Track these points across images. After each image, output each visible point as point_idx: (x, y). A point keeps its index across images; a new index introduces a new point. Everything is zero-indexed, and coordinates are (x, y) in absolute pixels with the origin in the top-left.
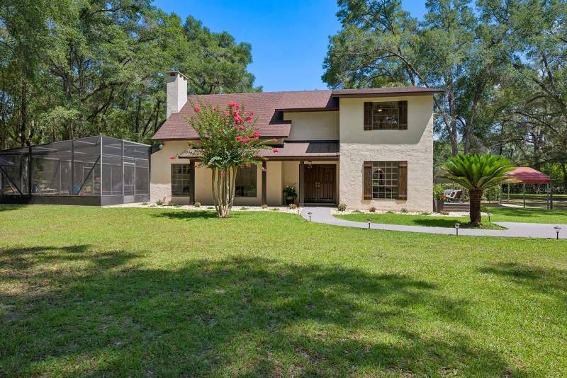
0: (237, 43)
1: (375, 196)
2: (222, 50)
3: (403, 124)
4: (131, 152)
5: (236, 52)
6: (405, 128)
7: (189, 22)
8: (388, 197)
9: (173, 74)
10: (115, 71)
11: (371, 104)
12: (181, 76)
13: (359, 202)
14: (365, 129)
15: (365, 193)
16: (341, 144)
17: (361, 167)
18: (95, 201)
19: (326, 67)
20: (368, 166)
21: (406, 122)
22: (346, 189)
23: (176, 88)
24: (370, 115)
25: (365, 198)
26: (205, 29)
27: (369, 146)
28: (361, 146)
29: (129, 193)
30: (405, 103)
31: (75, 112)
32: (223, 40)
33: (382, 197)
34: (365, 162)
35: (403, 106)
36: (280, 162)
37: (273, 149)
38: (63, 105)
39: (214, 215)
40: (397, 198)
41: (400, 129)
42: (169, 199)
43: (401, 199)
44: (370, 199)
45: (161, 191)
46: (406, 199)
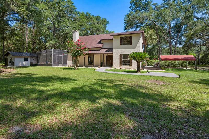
0: (102, 18)
1: (123, 64)
2: (97, 21)
3: (131, 43)
4: (62, 53)
5: (102, 21)
6: (132, 44)
7: (87, 14)
8: (127, 65)
9: (75, 31)
10: (65, 30)
11: (122, 37)
12: (77, 31)
13: (118, 66)
14: (120, 45)
15: (120, 64)
16: (114, 49)
17: (119, 56)
18: (51, 65)
19: (125, 24)
20: (121, 56)
21: (132, 42)
22: (115, 62)
23: (75, 35)
24: (122, 41)
25: (120, 65)
26: (92, 15)
27: (121, 50)
28: (119, 50)
29: (61, 63)
30: (132, 36)
31: (55, 42)
32: (98, 18)
33: (125, 65)
34: (120, 54)
35: (131, 38)
36: (99, 55)
37: (89, 51)
38: (52, 40)
39: (74, 69)
40: (129, 65)
41: (130, 44)
42: (72, 65)
43: (130, 65)
44: (121, 65)
45: (70, 63)
46: (132, 65)
